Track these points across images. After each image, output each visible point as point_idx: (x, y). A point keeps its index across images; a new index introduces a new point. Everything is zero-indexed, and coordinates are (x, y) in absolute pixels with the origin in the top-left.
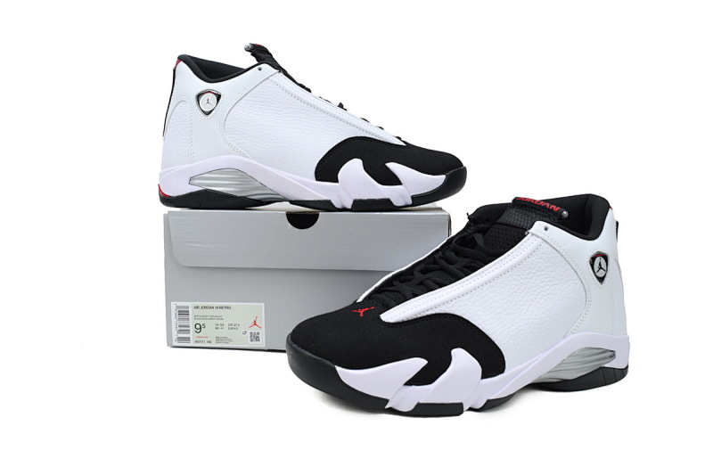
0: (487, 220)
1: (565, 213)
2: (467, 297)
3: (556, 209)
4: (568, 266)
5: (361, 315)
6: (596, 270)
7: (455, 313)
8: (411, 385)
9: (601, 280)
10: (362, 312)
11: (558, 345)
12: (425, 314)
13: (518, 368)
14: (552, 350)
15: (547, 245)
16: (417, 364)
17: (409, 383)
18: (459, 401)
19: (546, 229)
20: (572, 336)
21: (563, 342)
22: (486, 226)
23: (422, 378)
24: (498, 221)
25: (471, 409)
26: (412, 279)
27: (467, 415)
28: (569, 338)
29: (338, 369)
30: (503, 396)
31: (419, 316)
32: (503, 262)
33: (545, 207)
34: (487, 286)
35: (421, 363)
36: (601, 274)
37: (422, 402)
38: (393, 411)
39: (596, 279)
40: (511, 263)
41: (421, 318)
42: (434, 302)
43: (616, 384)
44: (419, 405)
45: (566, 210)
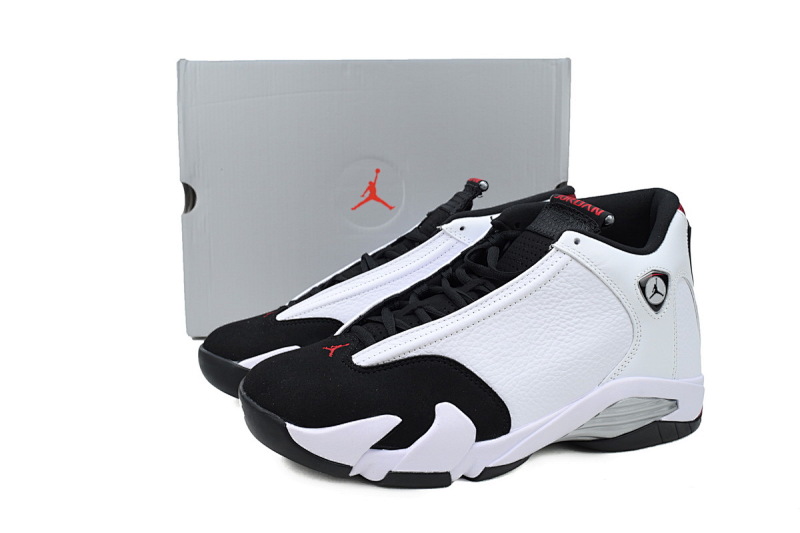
0: (517, 225)
1: (610, 217)
2: (462, 334)
3: (599, 211)
4: (607, 291)
5: (331, 355)
6: (648, 295)
7: (447, 355)
8: (381, 449)
9: (656, 308)
10: (332, 350)
11: (590, 395)
12: (406, 357)
13: (531, 425)
14: (581, 400)
15: (577, 265)
16: (388, 422)
17: (378, 446)
18: (445, 471)
19: (577, 242)
20: (612, 382)
21: (598, 390)
22: (514, 233)
23: (395, 440)
24: (528, 228)
25: (464, 477)
26: (405, 305)
27: (458, 485)
28: (606, 385)
29: (290, 426)
30: (509, 463)
31: (398, 358)
32: (514, 287)
33: (585, 209)
34: (490, 319)
35: (393, 421)
36: (656, 300)
37: (394, 470)
38: (360, 479)
39: (648, 307)
40: (525, 289)
41: (400, 361)
42: (420, 341)
43: (680, 441)
44: (390, 474)
45: (613, 214)
